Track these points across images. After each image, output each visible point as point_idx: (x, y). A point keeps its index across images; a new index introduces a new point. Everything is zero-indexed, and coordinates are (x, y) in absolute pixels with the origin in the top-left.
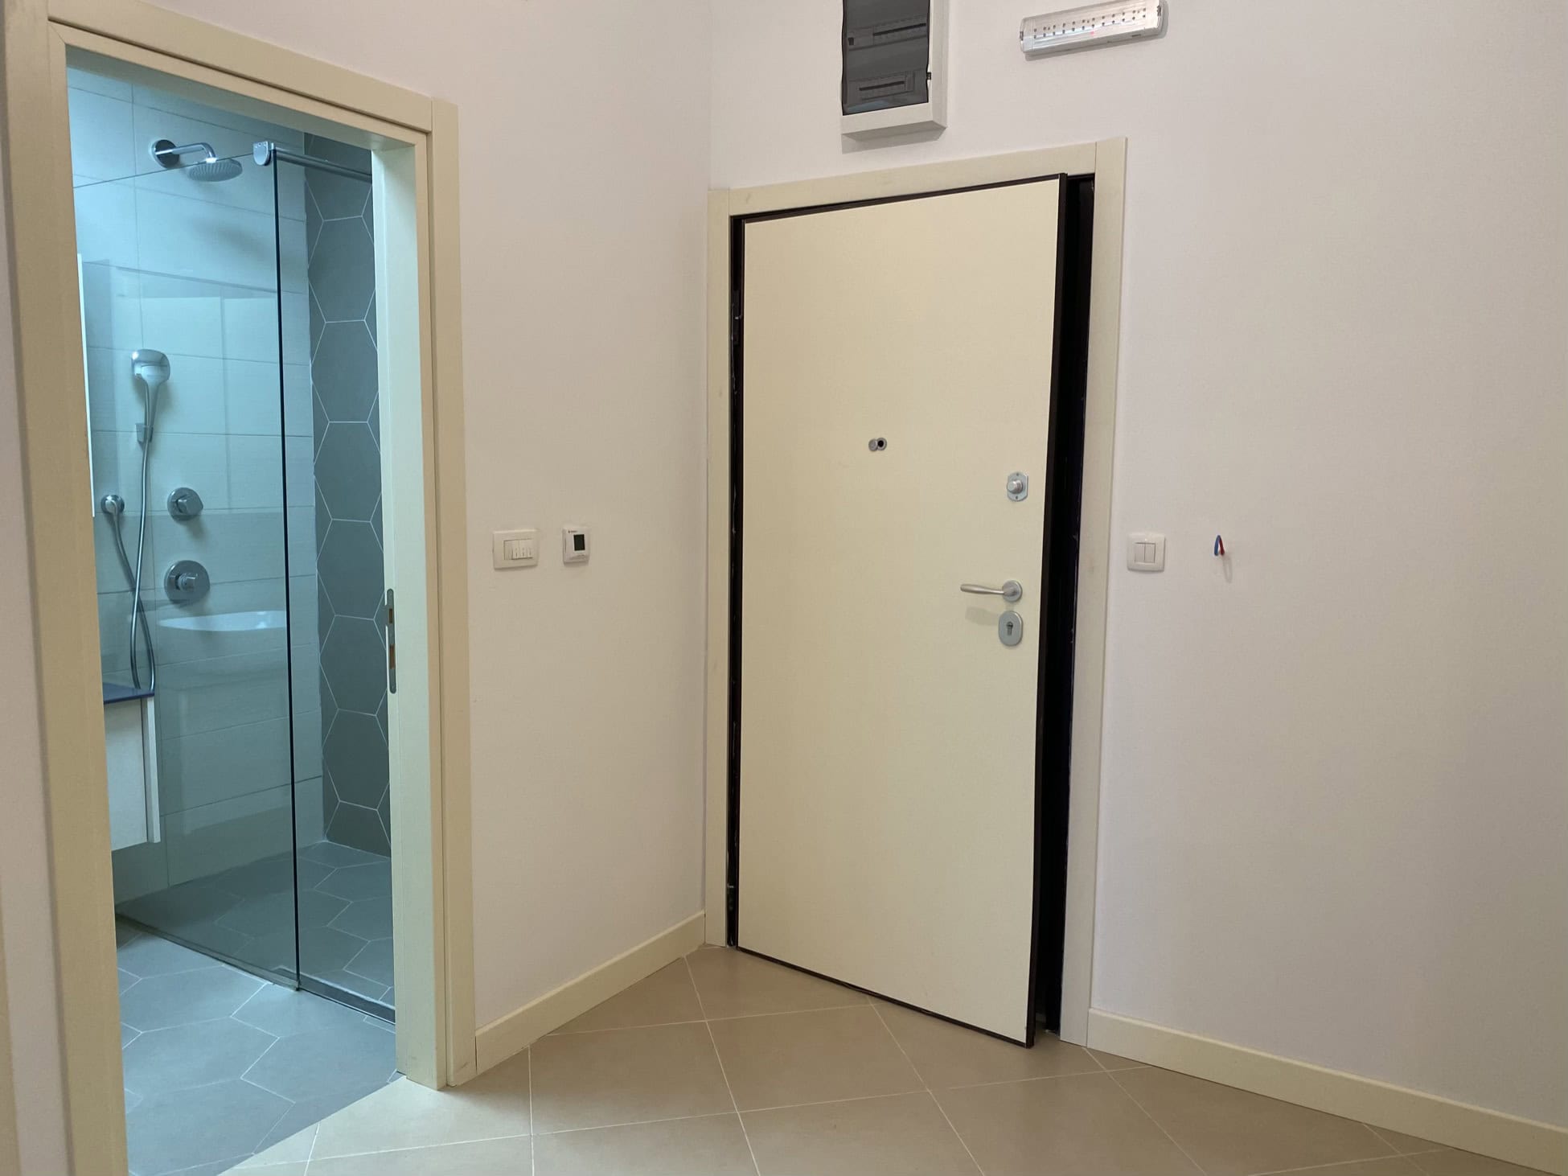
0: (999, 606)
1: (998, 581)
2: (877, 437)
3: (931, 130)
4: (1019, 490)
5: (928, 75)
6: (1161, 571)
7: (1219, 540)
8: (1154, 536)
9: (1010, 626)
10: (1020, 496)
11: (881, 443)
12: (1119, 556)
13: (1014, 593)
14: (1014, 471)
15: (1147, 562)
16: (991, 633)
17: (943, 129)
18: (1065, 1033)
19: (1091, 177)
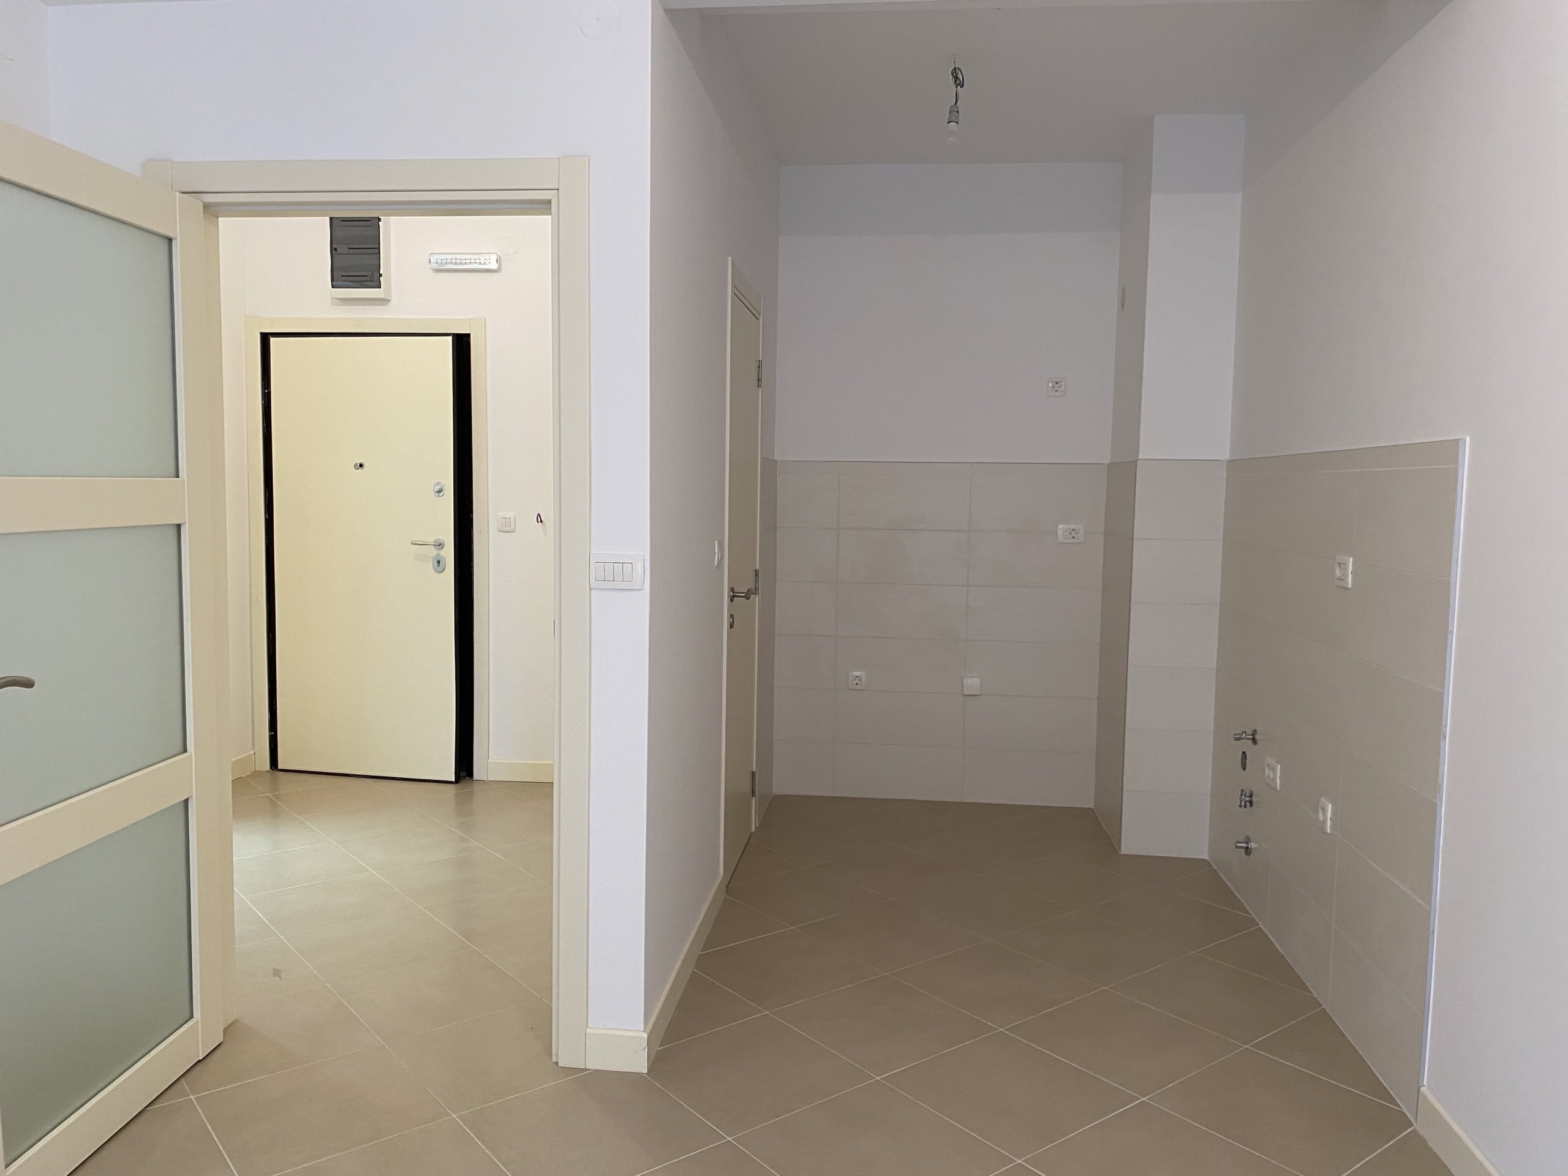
0: (433, 551)
1: (432, 540)
2: (359, 462)
3: (384, 301)
4: (440, 491)
5: (381, 275)
6: (514, 531)
7: (539, 515)
8: (511, 515)
9: (439, 562)
10: (437, 488)
11: (361, 465)
12: (493, 524)
13: (440, 545)
14: (436, 482)
15: (507, 528)
16: (430, 566)
17: (390, 301)
18: (476, 776)
19: (469, 335)
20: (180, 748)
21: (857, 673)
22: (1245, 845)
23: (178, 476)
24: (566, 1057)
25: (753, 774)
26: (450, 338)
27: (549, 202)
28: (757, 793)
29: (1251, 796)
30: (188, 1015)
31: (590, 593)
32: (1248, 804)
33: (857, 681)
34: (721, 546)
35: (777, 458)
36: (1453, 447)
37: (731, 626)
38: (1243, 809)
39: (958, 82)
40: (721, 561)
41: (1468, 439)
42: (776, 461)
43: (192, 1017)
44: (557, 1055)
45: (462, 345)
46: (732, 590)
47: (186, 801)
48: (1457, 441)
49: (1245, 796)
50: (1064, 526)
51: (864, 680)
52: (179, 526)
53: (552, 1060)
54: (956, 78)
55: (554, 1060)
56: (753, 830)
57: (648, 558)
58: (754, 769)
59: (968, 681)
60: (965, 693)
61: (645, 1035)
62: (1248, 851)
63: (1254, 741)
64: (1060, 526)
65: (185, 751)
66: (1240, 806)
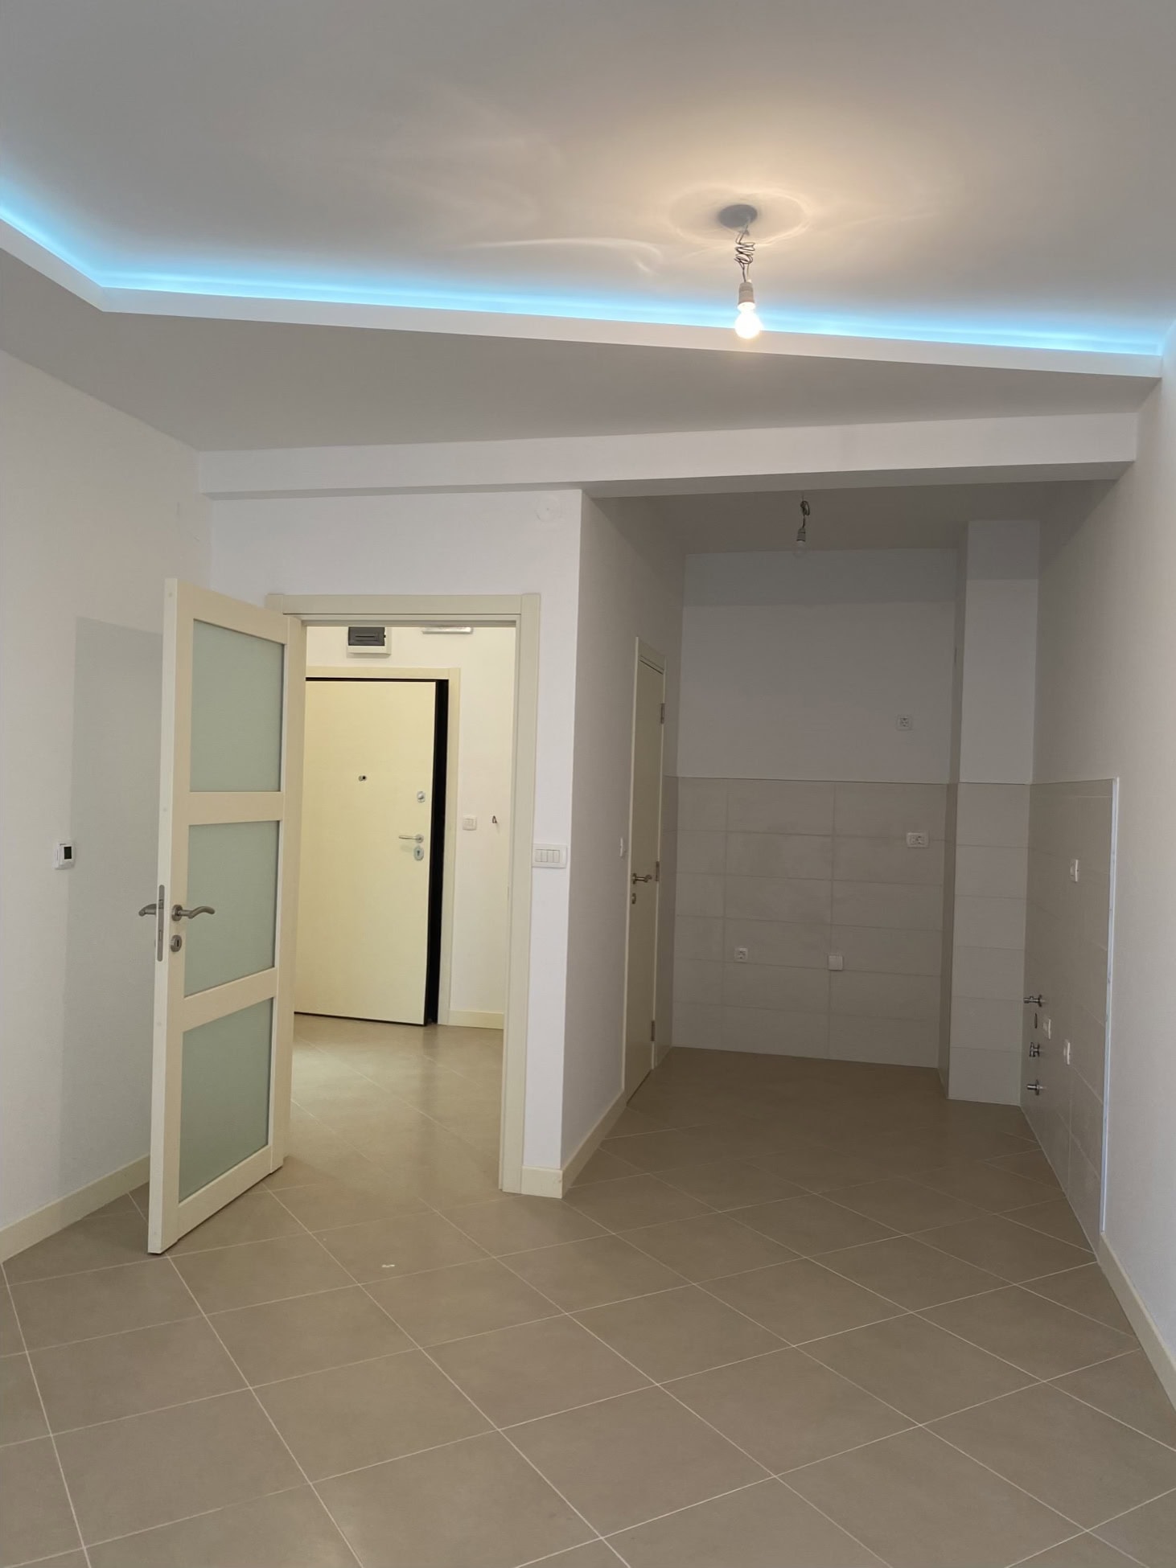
0: (414, 844)
1: (414, 835)
2: (363, 775)
3: (386, 655)
4: (422, 798)
5: (385, 636)
6: (475, 829)
7: (494, 817)
8: (473, 817)
9: (419, 852)
10: (420, 795)
11: (364, 778)
12: (459, 826)
13: (420, 839)
14: (420, 790)
15: (470, 827)
16: (411, 855)
17: (389, 655)
18: (440, 1021)
19: (447, 681)
20: (271, 964)
21: (741, 949)
22: (1034, 1087)
23: (279, 790)
24: (508, 1184)
25: (653, 1024)
26: (434, 683)
27: (515, 622)
28: (656, 1039)
29: (1038, 1048)
30: (264, 1143)
31: (532, 871)
32: (1036, 1054)
33: (741, 956)
34: (626, 842)
35: (680, 775)
36: (1109, 784)
37: (633, 902)
38: (1032, 1058)
39: (805, 512)
40: (626, 852)
41: (1118, 780)
42: (677, 778)
43: (267, 1143)
44: (502, 1185)
45: (442, 687)
46: (634, 875)
47: (272, 999)
48: (1112, 780)
49: (1034, 1048)
50: (912, 834)
51: (746, 953)
52: (278, 822)
53: (498, 1187)
54: (804, 509)
55: (500, 1188)
56: (653, 1067)
57: (569, 847)
58: (654, 1019)
59: (832, 959)
60: (831, 968)
61: (561, 1172)
62: (1037, 1092)
63: (1040, 1004)
64: (909, 834)
65: (273, 966)
66: (1030, 1055)
